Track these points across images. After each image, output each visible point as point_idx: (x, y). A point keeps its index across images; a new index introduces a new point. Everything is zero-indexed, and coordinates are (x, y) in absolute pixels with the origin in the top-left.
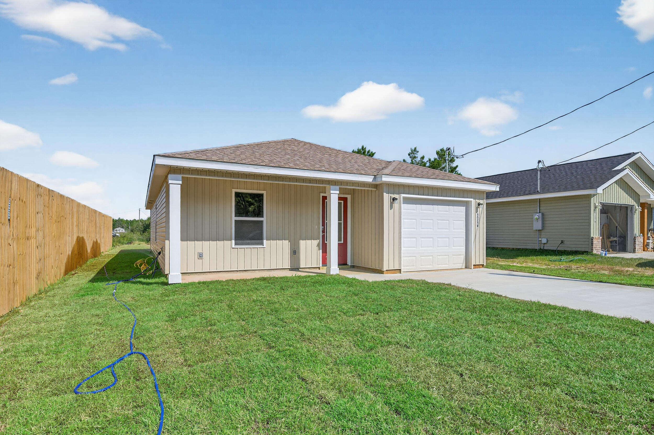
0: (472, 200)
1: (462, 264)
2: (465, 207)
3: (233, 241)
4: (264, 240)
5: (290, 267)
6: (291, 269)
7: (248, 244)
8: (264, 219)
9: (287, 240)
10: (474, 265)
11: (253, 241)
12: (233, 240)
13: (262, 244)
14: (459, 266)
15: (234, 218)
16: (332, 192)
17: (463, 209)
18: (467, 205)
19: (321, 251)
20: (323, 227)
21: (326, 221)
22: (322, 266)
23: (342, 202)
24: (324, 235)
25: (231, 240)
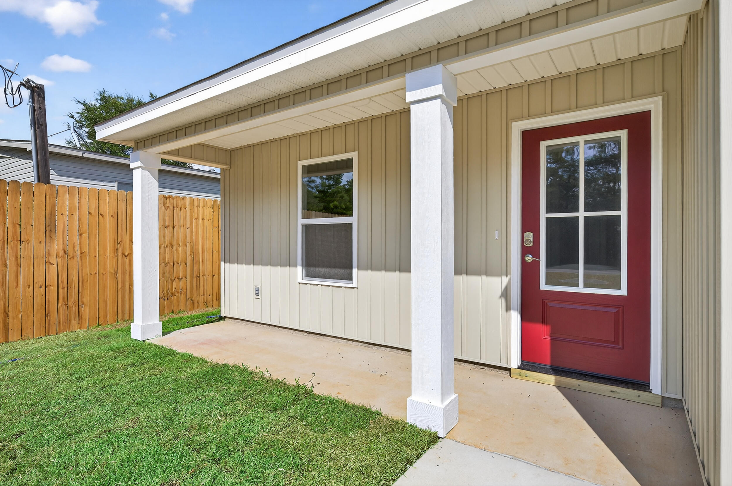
3: (299, 270)
7: (325, 277)
11: (332, 271)
12: (300, 266)
13: (351, 279)
15: (302, 222)
19: (516, 315)
20: (529, 236)
21: (544, 215)
22: (519, 368)
23: (623, 134)
24: (536, 264)
25: (296, 266)
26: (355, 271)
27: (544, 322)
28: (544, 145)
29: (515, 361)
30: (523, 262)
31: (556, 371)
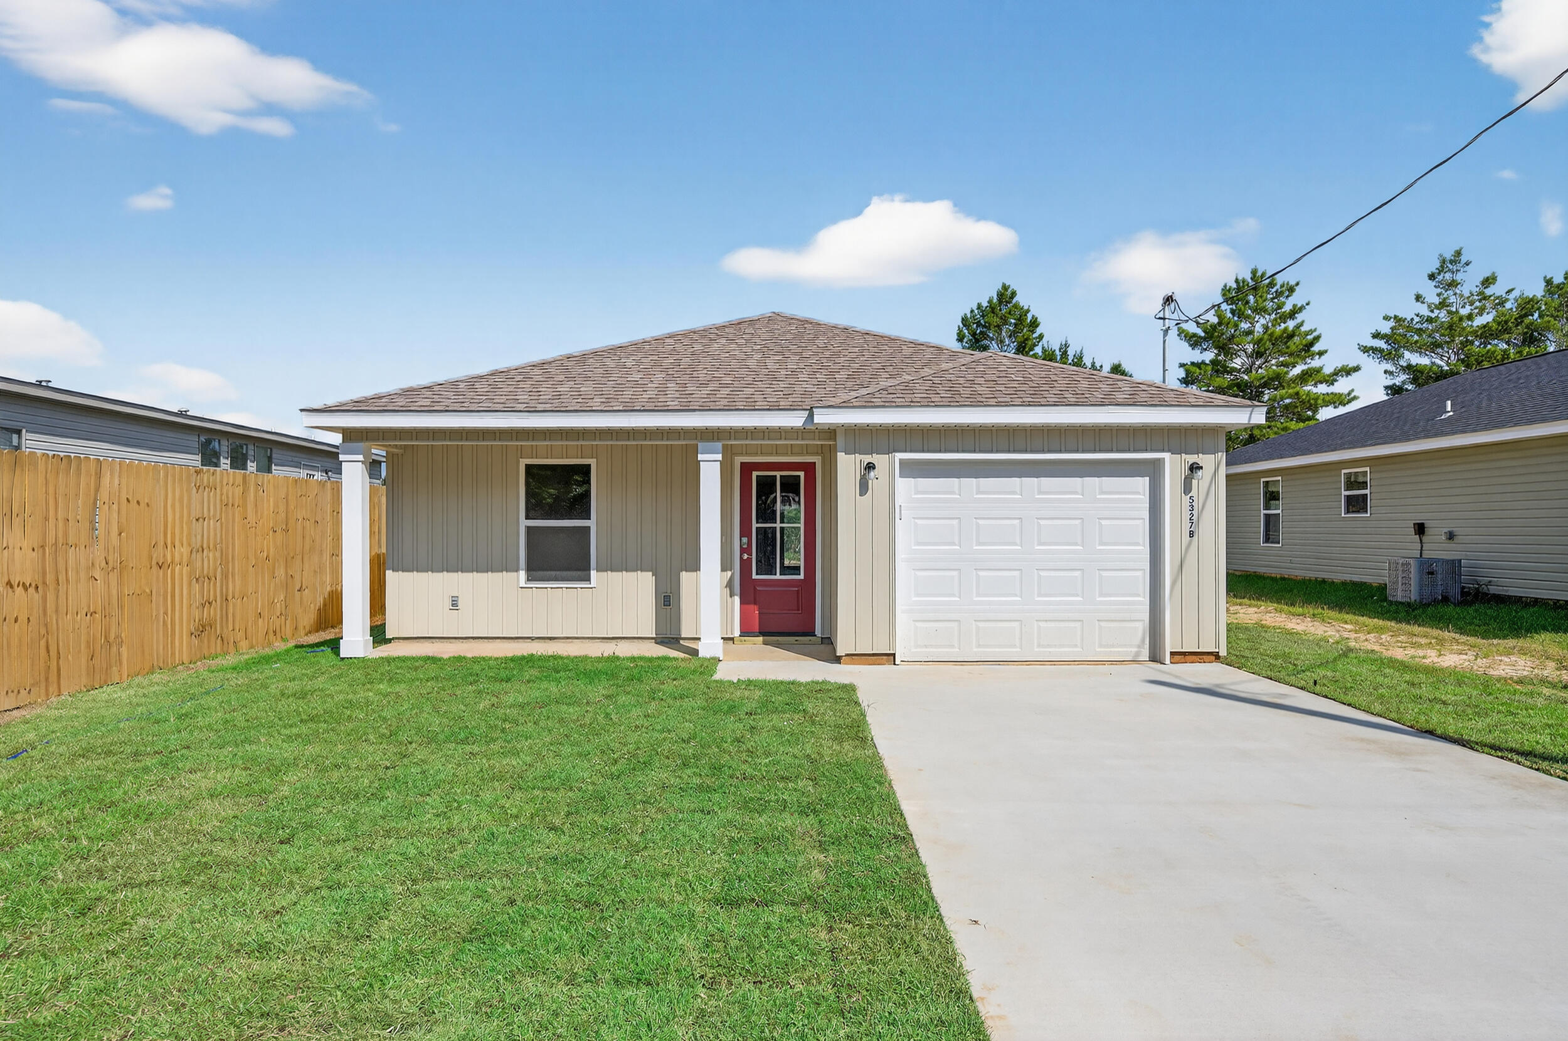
0: (1166, 456)
1: (1139, 647)
2: (1147, 479)
3: (522, 574)
4: (592, 572)
5: (655, 636)
6: (659, 640)
7: (556, 579)
8: (592, 523)
9: (649, 571)
10: (1172, 654)
11: (565, 573)
12: (522, 570)
13: (588, 579)
14: (1128, 652)
15: (524, 523)
16: (700, 457)
17: (1142, 484)
18: (1154, 470)
19: (737, 599)
20: (745, 540)
21: (755, 525)
22: (740, 636)
23: (802, 474)
24: (750, 560)
25: (517, 570)
26: (593, 573)
27: (755, 604)
28: (755, 474)
29: (737, 633)
30: (741, 558)
31: (763, 633)
